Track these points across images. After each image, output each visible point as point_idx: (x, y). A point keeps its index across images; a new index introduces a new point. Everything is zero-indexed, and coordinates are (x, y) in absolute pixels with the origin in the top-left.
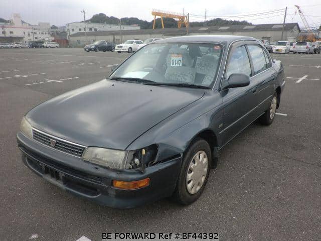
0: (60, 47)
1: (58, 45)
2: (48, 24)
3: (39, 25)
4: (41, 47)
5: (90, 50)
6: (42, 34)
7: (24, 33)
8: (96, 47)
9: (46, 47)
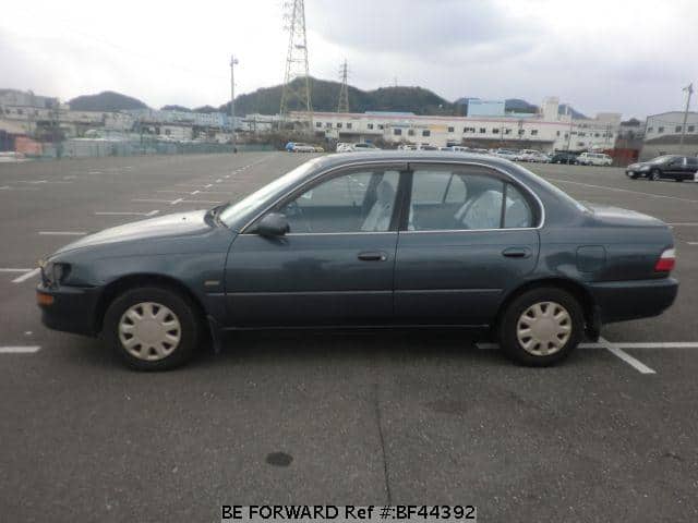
0: (612, 165)
1: (610, 161)
2: (617, 117)
3: (598, 119)
4: (572, 162)
5: (637, 175)
6: (597, 135)
7: (558, 133)
8: (654, 169)
9: (584, 164)
